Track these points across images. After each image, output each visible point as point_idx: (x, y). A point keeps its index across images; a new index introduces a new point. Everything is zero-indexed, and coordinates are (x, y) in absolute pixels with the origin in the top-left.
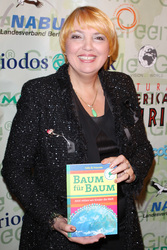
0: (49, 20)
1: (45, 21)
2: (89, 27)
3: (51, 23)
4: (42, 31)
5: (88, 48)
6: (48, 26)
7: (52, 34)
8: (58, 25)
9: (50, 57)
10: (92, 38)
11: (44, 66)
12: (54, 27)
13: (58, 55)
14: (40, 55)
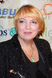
0: (8, 10)
1: (6, 10)
2: (29, 17)
3: (9, 12)
4: (4, 16)
5: (28, 28)
6: (7, 13)
7: (9, 17)
8: (13, 13)
9: (8, 29)
10: (30, 23)
11: (5, 34)
12: (11, 14)
13: (13, 28)
14: (3, 28)
